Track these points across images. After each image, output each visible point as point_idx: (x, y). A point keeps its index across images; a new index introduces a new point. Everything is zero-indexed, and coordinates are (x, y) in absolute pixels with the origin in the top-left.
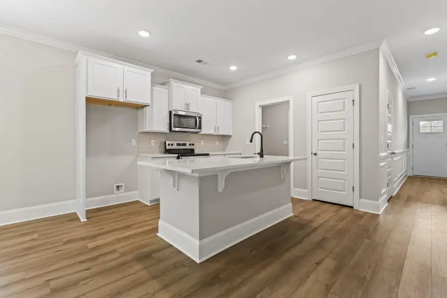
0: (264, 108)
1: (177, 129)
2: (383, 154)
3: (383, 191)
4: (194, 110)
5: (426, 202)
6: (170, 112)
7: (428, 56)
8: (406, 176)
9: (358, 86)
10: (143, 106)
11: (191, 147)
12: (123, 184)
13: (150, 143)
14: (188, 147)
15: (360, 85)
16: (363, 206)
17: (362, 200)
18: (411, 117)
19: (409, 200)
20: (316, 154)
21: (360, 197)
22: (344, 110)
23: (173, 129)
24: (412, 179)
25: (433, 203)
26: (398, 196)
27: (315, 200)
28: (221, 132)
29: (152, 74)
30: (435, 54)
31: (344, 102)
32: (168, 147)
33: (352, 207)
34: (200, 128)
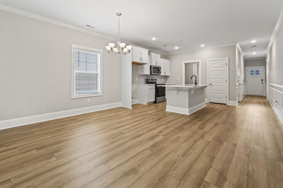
0: (186, 64)
1: (154, 73)
2: (237, 84)
3: (237, 98)
4: (158, 65)
5: (253, 103)
6: (151, 66)
7: (253, 47)
8: (244, 95)
9: (228, 58)
10: (142, 64)
11: (155, 81)
12: (134, 96)
13: (142, 79)
14: (154, 81)
15: (229, 58)
16: (230, 103)
17: (230, 101)
18: (246, 68)
19: (246, 103)
20: (211, 84)
21: (229, 100)
22: (223, 67)
23: (152, 73)
24: (246, 96)
25: (254, 103)
26: (242, 101)
27: (210, 103)
28: (167, 75)
29: (148, 51)
30: (255, 46)
31: (223, 64)
32: (148, 81)
33: (226, 104)
34: (160, 73)
